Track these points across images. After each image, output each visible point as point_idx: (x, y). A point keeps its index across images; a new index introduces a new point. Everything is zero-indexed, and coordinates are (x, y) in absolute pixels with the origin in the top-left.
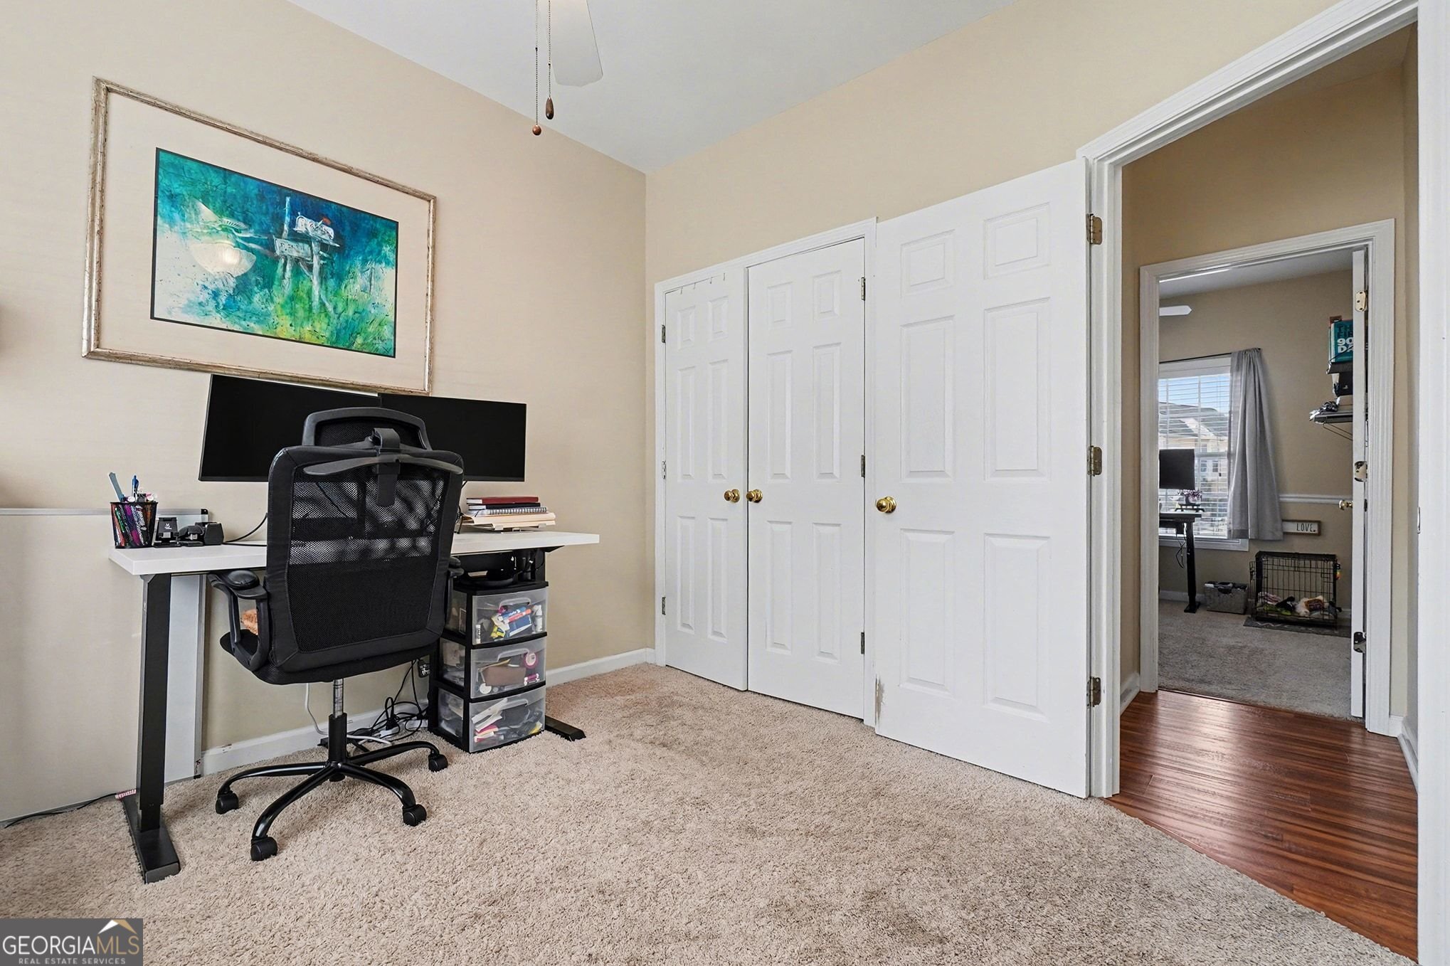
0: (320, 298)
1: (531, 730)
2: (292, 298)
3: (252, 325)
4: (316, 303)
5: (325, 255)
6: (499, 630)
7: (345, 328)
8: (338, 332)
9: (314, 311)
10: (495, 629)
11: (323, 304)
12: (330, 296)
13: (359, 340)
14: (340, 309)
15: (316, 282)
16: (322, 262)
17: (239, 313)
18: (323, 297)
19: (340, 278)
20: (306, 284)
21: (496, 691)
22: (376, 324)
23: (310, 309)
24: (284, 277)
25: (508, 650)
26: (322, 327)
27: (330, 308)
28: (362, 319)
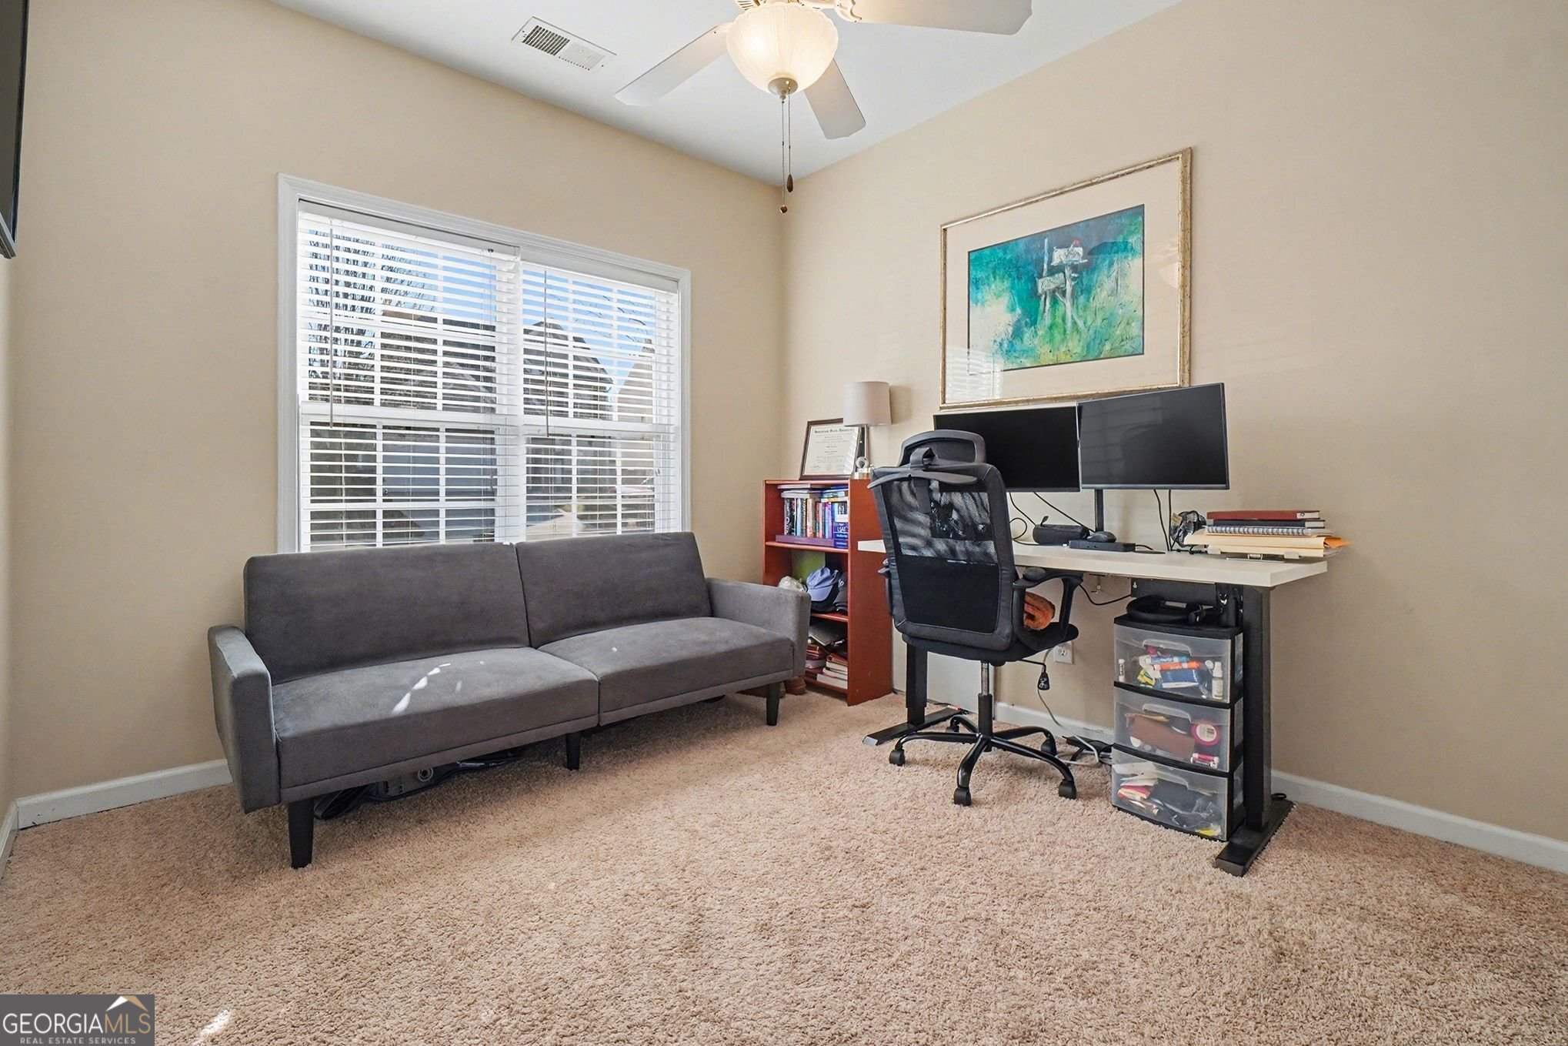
0: (1073, 318)
1: (1198, 828)
2: (1051, 328)
3: (1023, 360)
4: (1069, 324)
5: (1076, 275)
6: (1146, 674)
7: (1094, 340)
8: (1088, 345)
9: (1068, 332)
10: (1142, 672)
11: (1075, 323)
12: (1081, 313)
13: (1108, 347)
14: (1089, 323)
15: (1068, 304)
16: (1073, 283)
17: (1015, 354)
18: (1075, 317)
19: (1088, 291)
20: (1061, 309)
21: (1148, 748)
22: (1123, 325)
23: (1065, 331)
24: (1044, 311)
25: (1158, 703)
26: (1076, 346)
27: (1080, 323)
28: (1110, 325)
